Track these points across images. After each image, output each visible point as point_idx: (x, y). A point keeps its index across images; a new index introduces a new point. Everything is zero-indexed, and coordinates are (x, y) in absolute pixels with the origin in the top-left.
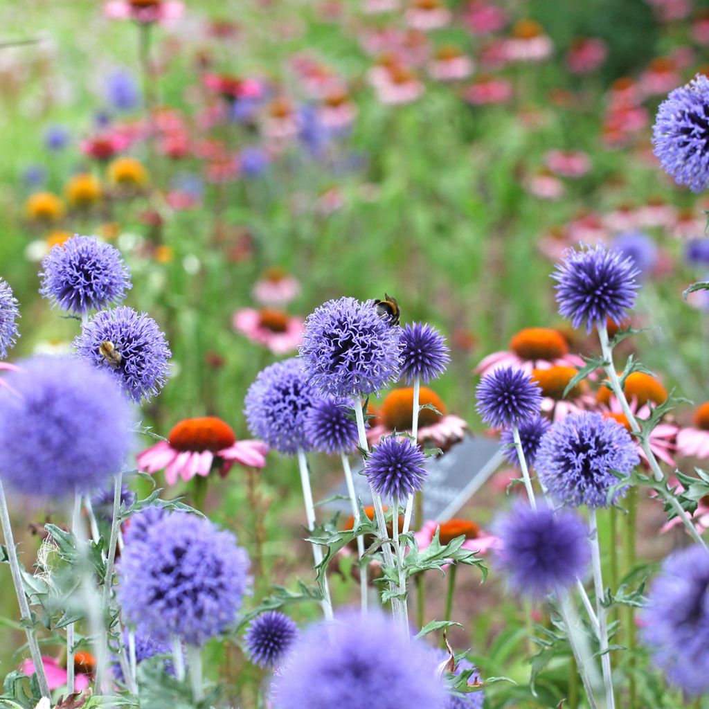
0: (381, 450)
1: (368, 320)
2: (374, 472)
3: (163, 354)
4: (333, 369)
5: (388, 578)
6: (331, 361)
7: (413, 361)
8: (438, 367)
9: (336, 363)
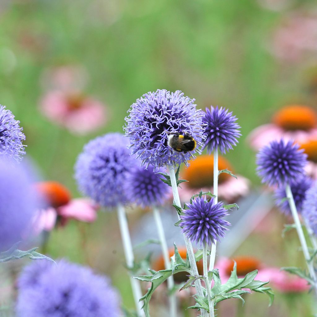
0: (192, 207)
1: (179, 107)
2: (187, 224)
3: (19, 137)
4: (152, 145)
5: (200, 306)
6: (151, 140)
7: (212, 137)
8: (232, 141)
9: (155, 140)
